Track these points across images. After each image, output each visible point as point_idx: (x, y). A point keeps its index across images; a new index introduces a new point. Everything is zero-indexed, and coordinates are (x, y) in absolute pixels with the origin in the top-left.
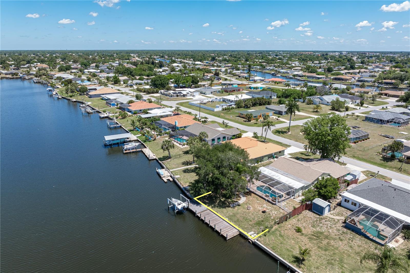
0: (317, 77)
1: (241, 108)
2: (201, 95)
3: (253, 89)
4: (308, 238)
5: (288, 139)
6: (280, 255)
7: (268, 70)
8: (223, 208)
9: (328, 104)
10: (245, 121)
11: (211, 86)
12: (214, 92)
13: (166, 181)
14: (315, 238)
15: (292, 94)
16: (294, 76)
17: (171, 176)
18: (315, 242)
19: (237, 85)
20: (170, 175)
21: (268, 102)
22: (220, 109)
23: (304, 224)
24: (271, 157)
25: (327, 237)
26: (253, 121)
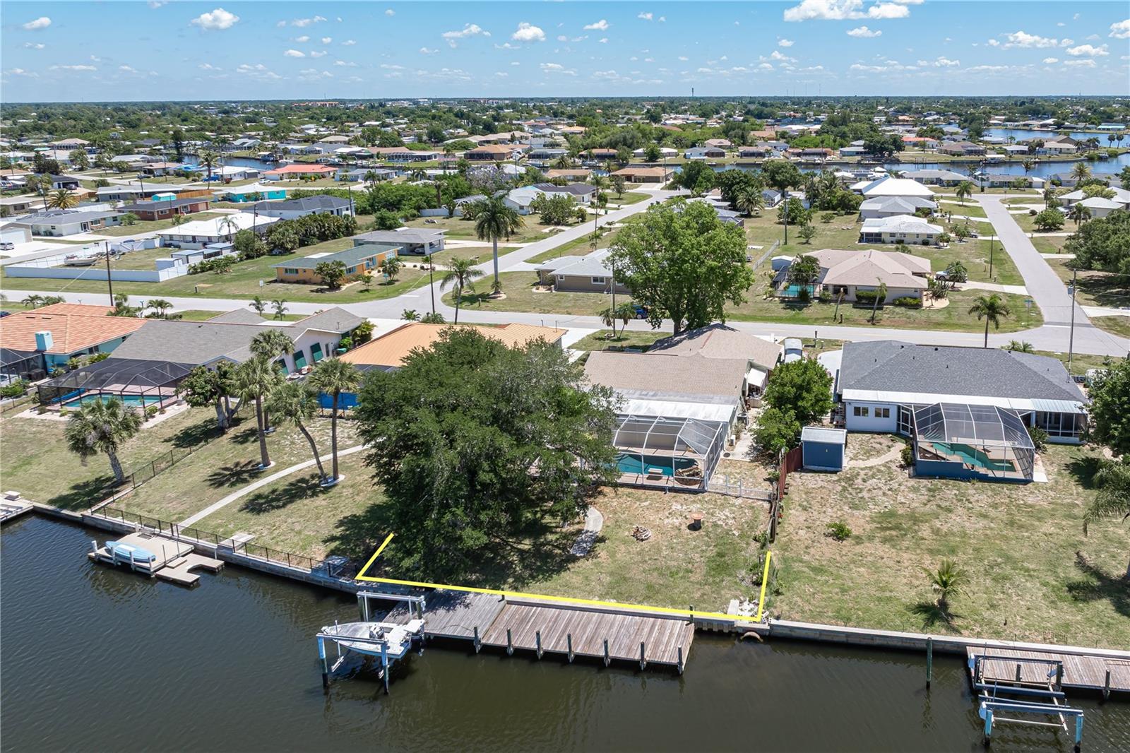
1: (258, 256)
2: (38, 239)
3: (241, 202)
4: (883, 542)
5: (515, 311)
6: (880, 625)
7: (238, 148)
8: (558, 572)
9: (521, 212)
10: (322, 291)
11: (65, 207)
12: (96, 222)
13: (191, 578)
15: (403, 196)
16: (343, 157)
17: (197, 550)
20: (189, 547)
21: (347, 227)
22: (181, 270)
23: (832, 512)
26: (348, 285)
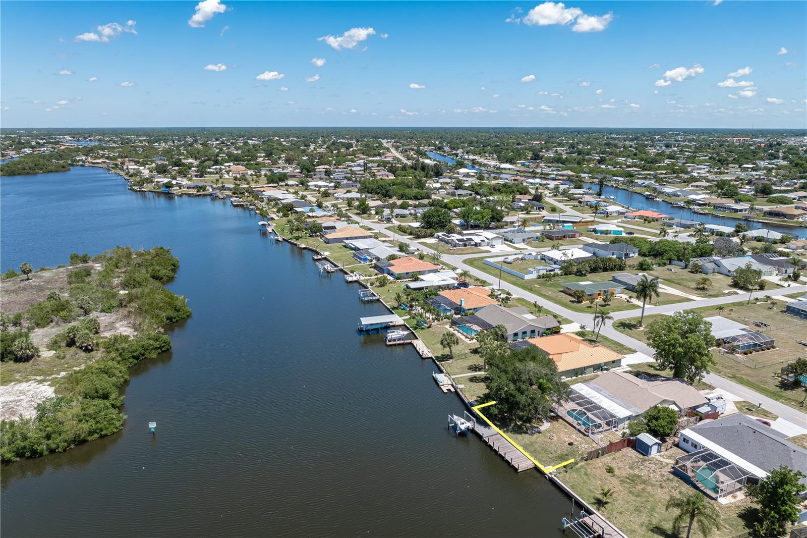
0: (733, 209)
1: (570, 274)
2: (505, 243)
3: (599, 234)
4: (620, 481)
5: (636, 338)
7: (640, 186)
8: (518, 434)
9: (729, 274)
10: (573, 302)
11: (525, 226)
12: (529, 238)
13: (446, 391)
14: (628, 481)
15: (666, 251)
16: (689, 202)
17: (452, 385)
18: (627, 485)
19: (571, 224)
20: (451, 383)
21: (620, 266)
22: (534, 276)
23: (620, 464)
24: (599, 369)
25: (644, 482)
26: (586, 302)
